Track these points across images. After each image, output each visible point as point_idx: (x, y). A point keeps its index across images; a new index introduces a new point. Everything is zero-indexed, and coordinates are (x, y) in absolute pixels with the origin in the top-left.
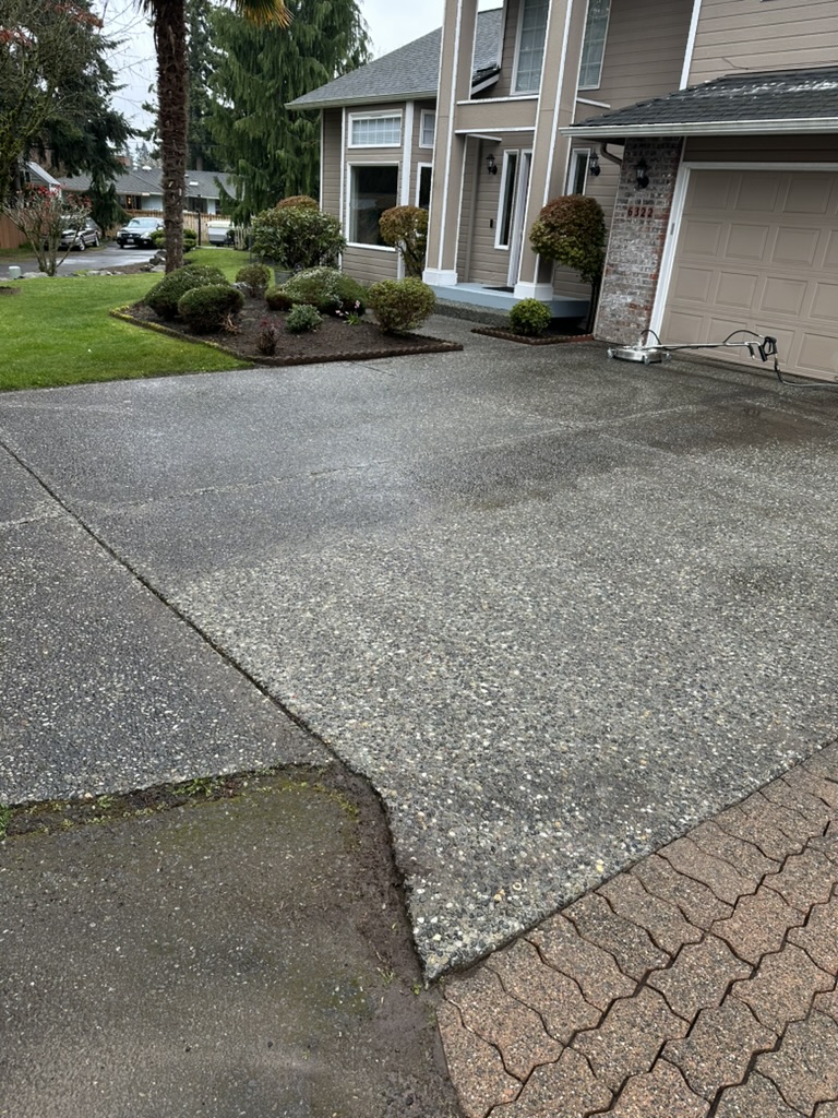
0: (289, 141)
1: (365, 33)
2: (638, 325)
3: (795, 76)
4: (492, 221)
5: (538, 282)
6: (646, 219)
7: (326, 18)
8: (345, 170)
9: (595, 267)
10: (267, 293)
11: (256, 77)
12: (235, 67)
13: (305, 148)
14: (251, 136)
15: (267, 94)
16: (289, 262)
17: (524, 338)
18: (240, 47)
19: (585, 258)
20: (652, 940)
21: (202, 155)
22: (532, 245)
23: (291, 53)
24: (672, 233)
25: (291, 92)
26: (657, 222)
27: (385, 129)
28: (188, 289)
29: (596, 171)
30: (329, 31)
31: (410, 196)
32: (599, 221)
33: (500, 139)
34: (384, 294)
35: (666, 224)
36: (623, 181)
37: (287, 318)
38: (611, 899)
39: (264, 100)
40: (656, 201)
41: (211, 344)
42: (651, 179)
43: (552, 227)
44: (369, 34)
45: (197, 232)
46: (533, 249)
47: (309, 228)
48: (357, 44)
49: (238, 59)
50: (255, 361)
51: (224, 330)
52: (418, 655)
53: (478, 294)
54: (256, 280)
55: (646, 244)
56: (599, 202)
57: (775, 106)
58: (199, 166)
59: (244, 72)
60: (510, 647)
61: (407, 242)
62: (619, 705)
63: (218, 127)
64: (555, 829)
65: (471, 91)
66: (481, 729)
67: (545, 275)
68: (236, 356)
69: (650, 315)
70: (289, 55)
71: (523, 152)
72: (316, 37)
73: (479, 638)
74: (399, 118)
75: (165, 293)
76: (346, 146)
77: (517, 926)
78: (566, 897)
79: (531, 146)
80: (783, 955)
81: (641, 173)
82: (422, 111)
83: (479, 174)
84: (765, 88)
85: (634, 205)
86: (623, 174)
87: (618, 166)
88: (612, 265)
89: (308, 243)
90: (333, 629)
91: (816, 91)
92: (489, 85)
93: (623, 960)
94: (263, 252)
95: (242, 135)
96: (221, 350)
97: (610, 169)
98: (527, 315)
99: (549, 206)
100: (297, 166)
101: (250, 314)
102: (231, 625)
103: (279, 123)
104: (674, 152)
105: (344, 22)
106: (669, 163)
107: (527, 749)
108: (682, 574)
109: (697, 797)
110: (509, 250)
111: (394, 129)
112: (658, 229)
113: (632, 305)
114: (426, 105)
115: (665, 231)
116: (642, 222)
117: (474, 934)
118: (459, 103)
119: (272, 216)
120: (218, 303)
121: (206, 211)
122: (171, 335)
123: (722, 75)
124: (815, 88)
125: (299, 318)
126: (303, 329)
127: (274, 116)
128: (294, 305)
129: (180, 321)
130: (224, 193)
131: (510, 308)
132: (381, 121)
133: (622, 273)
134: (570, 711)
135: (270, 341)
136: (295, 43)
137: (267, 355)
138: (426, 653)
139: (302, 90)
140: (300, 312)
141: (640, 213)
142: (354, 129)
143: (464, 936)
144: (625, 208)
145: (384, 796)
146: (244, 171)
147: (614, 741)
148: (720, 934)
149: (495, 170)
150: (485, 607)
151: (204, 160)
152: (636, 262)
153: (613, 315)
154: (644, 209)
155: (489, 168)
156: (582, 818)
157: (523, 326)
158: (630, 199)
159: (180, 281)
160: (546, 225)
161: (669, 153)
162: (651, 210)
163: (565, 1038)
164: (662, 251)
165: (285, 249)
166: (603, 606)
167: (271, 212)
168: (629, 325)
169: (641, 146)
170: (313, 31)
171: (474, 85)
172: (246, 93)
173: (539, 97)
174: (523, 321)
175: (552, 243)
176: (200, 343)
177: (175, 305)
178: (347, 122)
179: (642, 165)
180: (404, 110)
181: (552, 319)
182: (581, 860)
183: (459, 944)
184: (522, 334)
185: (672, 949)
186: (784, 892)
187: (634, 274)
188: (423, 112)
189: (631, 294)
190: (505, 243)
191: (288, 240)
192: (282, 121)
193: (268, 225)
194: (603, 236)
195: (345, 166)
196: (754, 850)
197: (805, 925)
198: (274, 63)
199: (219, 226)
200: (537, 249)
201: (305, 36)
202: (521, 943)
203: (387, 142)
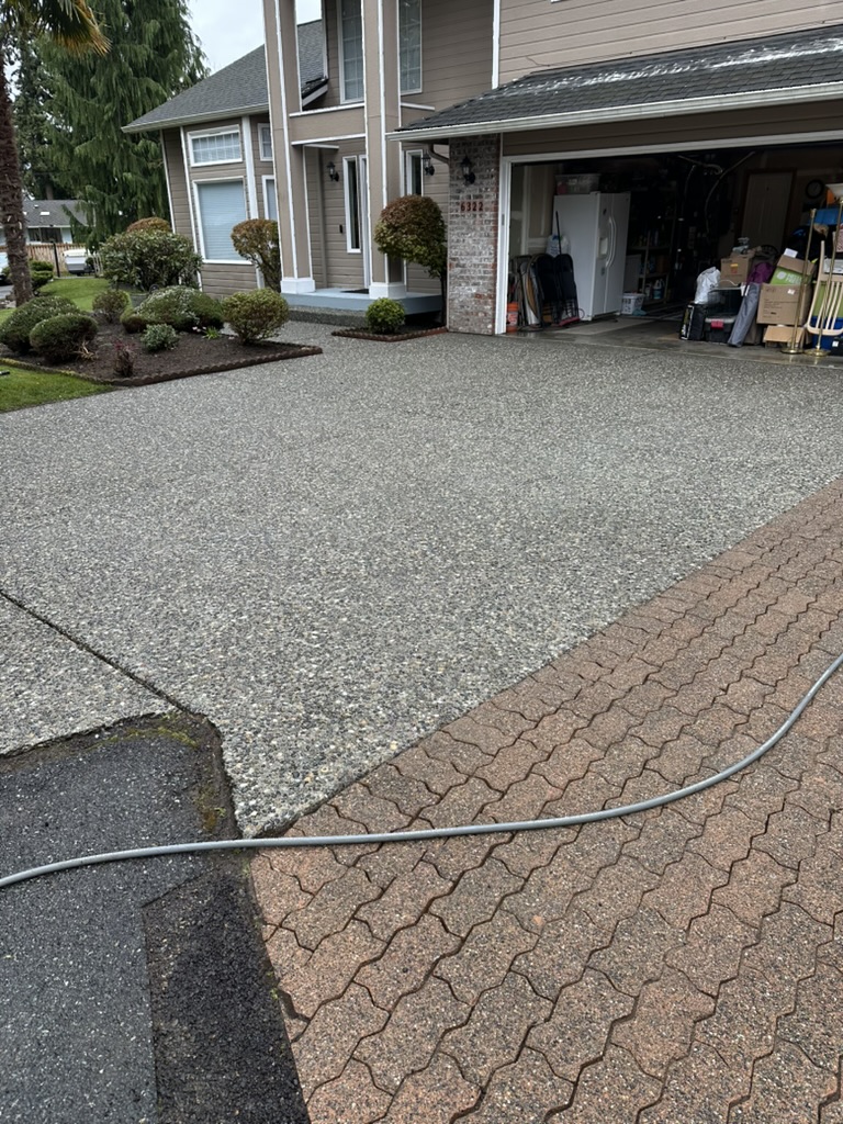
0: (135, 164)
1: (198, 49)
2: (486, 314)
3: (590, 70)
4: (341, 227)
5: (390, 281)
6: (477, 213)
7: (156, 36)
8: (192, 188)
9: (439, 262)
10: (122, 317)
11: (92, 102)
12: (69, 92)
13: (153, 169)
14: (94, 160)
15: (106, 117)
16: (145, 286)
17: (381, 336)
18: (70, 71)
19: (429, 255)
20: (428, 788)
21: (51, 183)
22: (378, 246)
23: (124, 75)
24: (503, 223)
25: (130, 114)
26: (488, 215)
27: (224, 146)
28: (39, 321)
29: (430, 171)
30: (162, 49)
31: (259, 209)
32: (438, 218)
33: (337, 147)
34: (237, 306)
35: (497, 216)
36: (452, 178)
37: (142, 339)
38: (400, 766)
39: (103, 124)
40: (484, 195)
41: (68, 372)
42: (477, 175)
43: (393, 228)
44: (202, 50)
45: (54, 263)
46: (379, 249)
47: (159, 249)
48: (192, 61)
49: (70, 85)
50: (112, 383)
51: (80, 358)
52: (259, 618)
53: (336, 298)
54: (111, 307)
55: (481, 236)
56: (434, 200)
57: (574, 99)
58: (49, 195)
59: (78, 98)
60: (342, 601)
61: (261, 254)
62: (428, 632)
63: (59, 154)
64: (361, 726)
65: (302, 103)
66: (307, 665)
67: (395, 275)
68: (93, 381)
69: (494, 303)
70: (123, 77)
71: (361, 157)
72: (149, 57)
73: (315, 598)
74: (237, 134)
75: (16, 328)
76: (189, 164)
77: (321, 796)
78: (364, 771)
79: (364, 152)
80: (526, 782)
81: (467, 171)
82: (259, 124)
83: (322, 182)
84: (565, 82)
85: (466, 200)
86: (451, 172)
87: (446, 165)
88: (454, 259)
89: (160, 264)
90: (182, 608)
91: (608, 83)
92: (318, 95)
93: (403, 804)
94: (116, 278)
95: (84, 161)
96: (78, 377)
97: (442, 168)
98: (382, 314)
99: (388, 208)
100: (146, 187)
101: (105, 338)
102: (85, 618)
103: (122, 146)
104: (493, 148)
105: (175, 39)
106: (491, 159)
107: (345, 674)
108: (498, 524)
109: (480, 687)
110: (362, 254)
111: (233, 145)
112: (490, 221)
113: (478, 296)
114: (260, 119)
115: (496, 222)
116: (475, 216)
117: (286, 806)
118: (291, 115)
119: (120, 241)
120: (70, 332)
121: (61, 241)
122: (27, 368)
123: (527, 73)
124: (607, 80)
125: (155, 337)
126: (160, 348)
127: (116, 140)
128: (148, 326)
129: (35, 354)
130: (75, 222)
131: (367, 309)
132: (220, 137)
133: (464, 266)
134: (386, 641)
135: (126, 363)
136: (127, 65)
137: (126, 376)
138: (265, 616)
139: (141, 111)
140: (155, 332)
141: (472, 207)
142: (194, 148)
143: (277, 810)
144: (458, 204)
145: (217, 725)
146: (92, 196)
147: (419, 657)
148: (481, 775)
149: (337, 177)
150: (323, 573)
151: (54, 189)
152: (474, 254)
153: (462, 307)
154: (475, 203)
155: (331, 176)
156: (384, 715)
157: (379, 324)
158: (461, 195)
159: (30, 314)
160: (388, 227)
161: (489, 149)
162: (481, 203)
163: (350, 862)
164: (496, 241)
165: (138, 272)
166: (427, 559)
167: (118, 237)
168: (477, 314)
169: (464, 144)
170: (144, 51)
171: (303, 97)
172: (83, 117)
173: (364, 104)
174: (380, 320)
175: (396, 243)
176: (57, 373)
177: (27, 339)
178: (186, 141)
179: (467, 162)
180: (241, 125)
181: (406, 316)
182: (380, 744)
183: (272, 815)
184: (378, 333)
185: (441, 791)
186: (535, 741)
187: (475, 265)
188: (260, 126)
189: (475, 284)
190: (357, 247)
191: (140, 263)
192: (124, 144)
193: (117, 250)
194: (443, 232)
195: (191, 185)
196: (518, 716)
197: (547, 760)
198: (108, 85)
199: (76, 256)
200: (383, 250)
201: (136, 56)
202: (325, 807)
203: (229, 158)
